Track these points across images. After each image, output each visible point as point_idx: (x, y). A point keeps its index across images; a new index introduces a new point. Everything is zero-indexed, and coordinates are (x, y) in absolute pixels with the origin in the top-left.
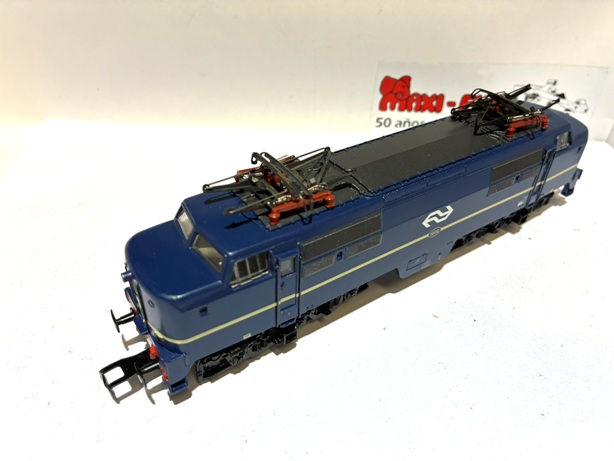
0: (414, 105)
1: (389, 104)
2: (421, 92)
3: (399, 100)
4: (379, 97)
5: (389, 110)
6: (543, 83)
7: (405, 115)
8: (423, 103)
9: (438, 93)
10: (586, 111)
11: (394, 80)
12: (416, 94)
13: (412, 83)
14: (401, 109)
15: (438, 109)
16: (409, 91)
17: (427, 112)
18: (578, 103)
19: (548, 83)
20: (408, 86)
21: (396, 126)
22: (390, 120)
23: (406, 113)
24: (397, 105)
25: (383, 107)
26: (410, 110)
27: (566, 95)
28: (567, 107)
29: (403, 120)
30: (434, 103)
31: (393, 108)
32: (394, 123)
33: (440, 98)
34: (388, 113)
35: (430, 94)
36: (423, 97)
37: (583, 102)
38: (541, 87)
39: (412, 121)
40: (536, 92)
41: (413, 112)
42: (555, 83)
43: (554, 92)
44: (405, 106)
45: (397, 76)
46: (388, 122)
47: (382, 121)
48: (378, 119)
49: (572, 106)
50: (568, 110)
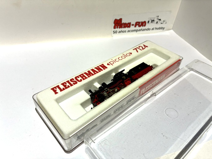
0: (123, 26)
1: (116, 27)
2: (125, 22)
3: (119, 25)
4: (113, 25)
6: (155, 17)
7: (120, 29)
9: (129, 22)
10: (166, 23)
12: (124, 23)
14: (120, 28)
15: (129, 27)
17: (126, 28)
18: (164, 21)
19: (157, 17)
21: (119, 33)
22: (117, 31)
25: (115, 28)
26: (122, 28)
27: (161, 19)
28: (161, 22)
29: (120, 31)
30: (128, 25)
31: (117, 28)
33: (130, 24)
34: (116, 29)
35: (127, 23)
38: (155, 18)
39: (123, 31)
40: (154, 19)
42: (158, 16)
44: (121, 27)
45: (118, 19)
47: (115, 32)
48: (114, 31)
49: (162, 22)
50: (162, 23)
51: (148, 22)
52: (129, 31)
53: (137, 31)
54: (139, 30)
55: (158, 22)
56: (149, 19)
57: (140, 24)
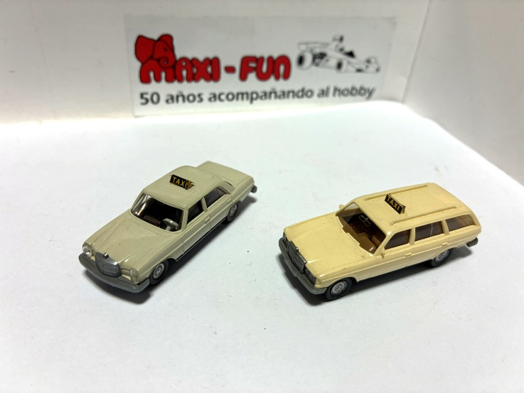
0: (184, 73)
1: (152, 74)
2: (190, 56)
4: (137, 65)
5: (153, 82)
6: (329, 40)
7: (175, 88)
8: (195, 70)
9: (211, 56)
10: (378, 70)
11: (152, 40)
12: (184, 59)
13: (176, 43)
14: (169, 80)
15: (215, 77)
16: (174, 55)
17: (202, 82)
18: (368, 61)
19: (334, 39)
20: (172, 49)
21: (167, 101)
22: (157, 94)
23: (176, 84)
24: (163, 75)
25: (144, 79)
26: (180, 80)
27: (356, 53)
28: (358, 67)
29: (175, 93)
30: (209, 69)
31: (158, 79)
32: (163, 98)
33: (215, 62)
34: (153, 87)
35: (201, 58)
36: (193, 63)
37: (373, 60)
38: (327, 44)
39: (186, 94)
40: (323, 50)
41: (185, 83)
42: (341, 39)
43: (341, 50)
44: (174, 77)
45: (155, 36)
46: (155, 98)
47: (148, 97)
48: (142, 96)
49: (363, 66)
50: (359, 70)
51: (301, 60)
52: (215, 97)
53: (252, 100)
54: (260, 94)
55: (345, 63)
56: (303, 47)
57: (265, 68)
